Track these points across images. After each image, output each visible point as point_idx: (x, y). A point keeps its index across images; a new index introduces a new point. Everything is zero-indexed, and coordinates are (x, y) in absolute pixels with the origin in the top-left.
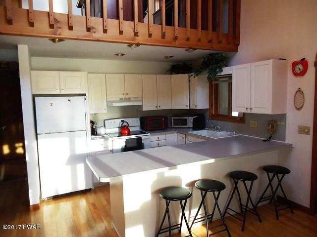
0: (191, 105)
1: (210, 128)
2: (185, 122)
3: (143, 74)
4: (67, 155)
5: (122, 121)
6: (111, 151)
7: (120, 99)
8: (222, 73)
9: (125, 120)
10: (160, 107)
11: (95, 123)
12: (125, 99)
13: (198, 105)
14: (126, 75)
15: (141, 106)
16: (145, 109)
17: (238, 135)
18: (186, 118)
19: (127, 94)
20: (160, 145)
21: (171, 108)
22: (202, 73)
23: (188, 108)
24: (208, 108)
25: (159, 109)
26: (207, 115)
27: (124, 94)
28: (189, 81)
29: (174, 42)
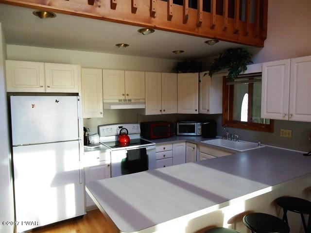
0: (201, 109)
1: (225, 137)
2: (192, 129)
3: (147, 71)
4: (52, 173)
5: (120, 127)
6: (109, 165)
7: (120, 100)
8: (246, 72)
9: (124, 126)
10: (164, 110)
11: (88, 130)
12: (125, 100)
13: (210, 110)
14: (126, 72)
15: (143, 110)
16: (147, 113)
17: (264, 146)
18: (193, 124)
19: (128, 95)
20: (166, 157)
21: (176, 113)
22: (220, 72)
23: (197, 113)
24: (221, 113)
25: (163, 113)
26: (219, 121)
27: (123, 95)
28: (200, 81)
29: (197, 30)
